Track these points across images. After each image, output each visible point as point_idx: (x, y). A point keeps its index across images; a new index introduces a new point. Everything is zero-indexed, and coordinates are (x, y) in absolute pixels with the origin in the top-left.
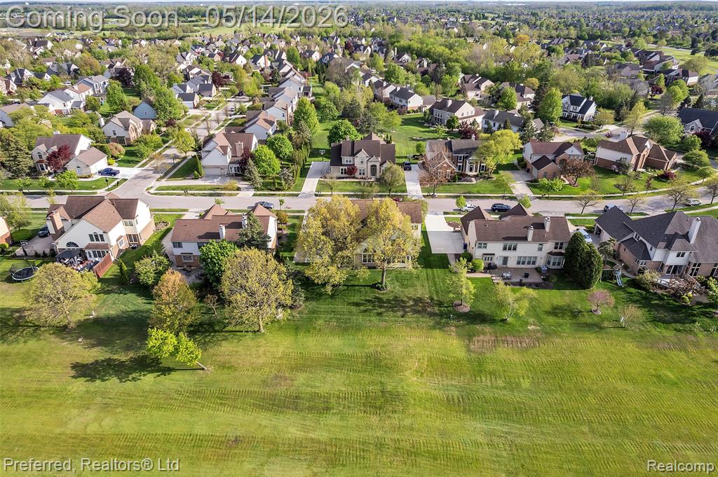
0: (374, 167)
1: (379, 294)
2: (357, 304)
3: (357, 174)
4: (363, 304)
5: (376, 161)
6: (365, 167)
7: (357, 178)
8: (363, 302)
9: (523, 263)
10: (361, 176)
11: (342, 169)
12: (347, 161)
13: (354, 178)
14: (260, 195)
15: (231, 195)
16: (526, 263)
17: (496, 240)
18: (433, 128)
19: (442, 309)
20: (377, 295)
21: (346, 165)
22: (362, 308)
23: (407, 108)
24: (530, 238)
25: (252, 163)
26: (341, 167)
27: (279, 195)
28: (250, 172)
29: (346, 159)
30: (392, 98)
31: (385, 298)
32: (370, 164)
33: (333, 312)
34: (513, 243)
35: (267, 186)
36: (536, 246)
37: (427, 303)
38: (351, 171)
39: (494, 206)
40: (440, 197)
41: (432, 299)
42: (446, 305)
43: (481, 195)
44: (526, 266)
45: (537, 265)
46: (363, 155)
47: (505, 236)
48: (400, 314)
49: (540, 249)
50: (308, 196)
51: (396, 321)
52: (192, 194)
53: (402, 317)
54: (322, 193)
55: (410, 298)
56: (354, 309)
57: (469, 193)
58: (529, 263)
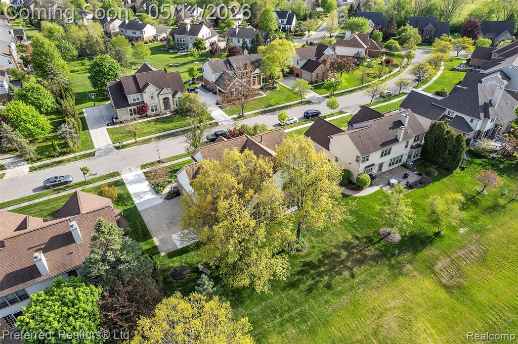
0: (166, 100)
1: (303, 257)
3: (149, 113)
5: (167, 93)
6: (157, 102)
7: (151, 116)
8: (297, 277)
9: (393, 164)
10: (155, 112)
11: (131, 110)
12: (134, 100)
13: (147, 116)
14: (40, 168)
16: (395, 162)
18: (180, 54)
19: (377, 246)
20: (302, 260)
21: (134, 104)
23: (144, 38)
24: (401, 139)
25: (9, 128)
26: (129, 108)
27: (69, 160)
28: (10, 141)
29: (131, 98)
30: (122, 31)
31: (313, 258)
32: (161, 97)
33: (275, 312)
34: (388, 147)
35: (44, 152)
36: (404, 144)
37: (358, 245)
38: (142, 110)
39: (306, 113)
40: (249, 116)
41: (357, 238)
42: (376, 240)
43: (281, 105)
44: (396, 166)
45: (403, 162)
46: (151, 89)
47: (381, 143)
48: (346, 274)
49: (406, 146)
50: (107, 152)
51: (352, 288)
54: (124, 143)
55: (338, 247)
56: (294, 293)
57: (270, 106)
58: (397, 162)
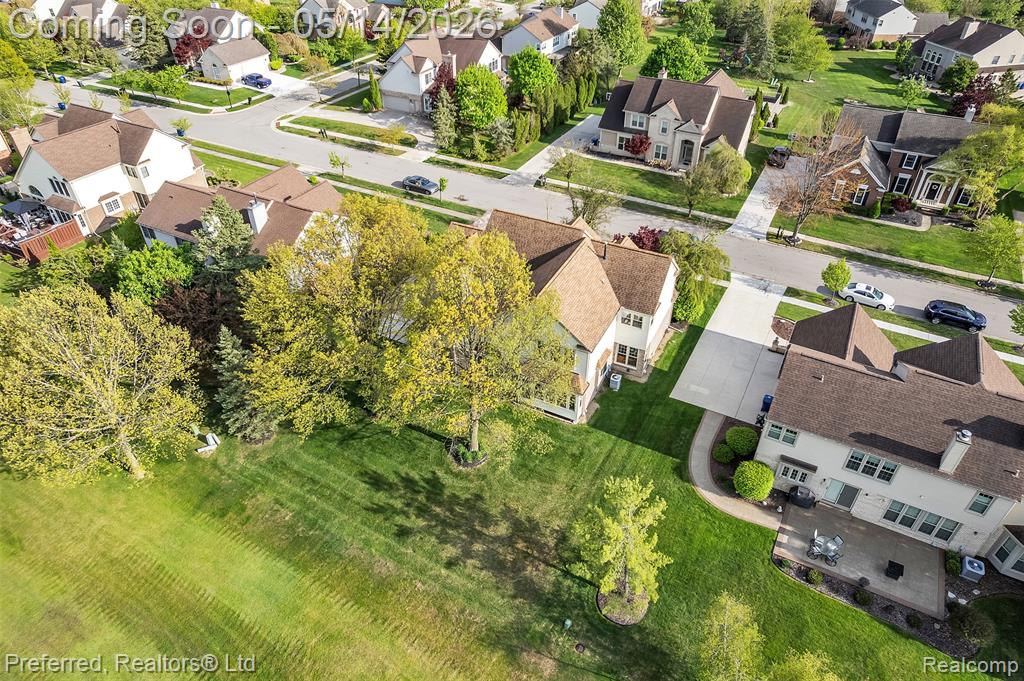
0: (687, 145)
2: (377, 482)
3: (650, 156)
4: (391, 487)
5: (697, 132)
6: (669, 142)
7: (647, 164)
8: (396, 480)
9: (908, 522)
10: (659, 160)
11: (621, 139)
12: (634, 123)
13: (642, 161)
14: (438, 162)
15: (390, 152)
16: (917, 524)
17: (830, 432)
19: (568, 583)
20: (440, 473)
21: (630, 131)
22: (381, 497)
23: (872, 36)
24: (950, 463)
26: (620, 134)
29: (631, 118)
30: (849, 11)
32: (680, 137)
33: (314, 481)
34: (884, 460)
36: (968, 494)
38: (636, 146)
39: (935, 305)
40: (807, 246)
41: (563, 539)
44: (912, 533)
45: (953, 545)
46: (669, 113)
47: (864, 430)
49: (980, 508)
50: (523, 181)
51: (423, 571)
52: (333, 140)
53: (450, 564)
55: (507, 513)
56: (361, 491)
58: (926, 529)
